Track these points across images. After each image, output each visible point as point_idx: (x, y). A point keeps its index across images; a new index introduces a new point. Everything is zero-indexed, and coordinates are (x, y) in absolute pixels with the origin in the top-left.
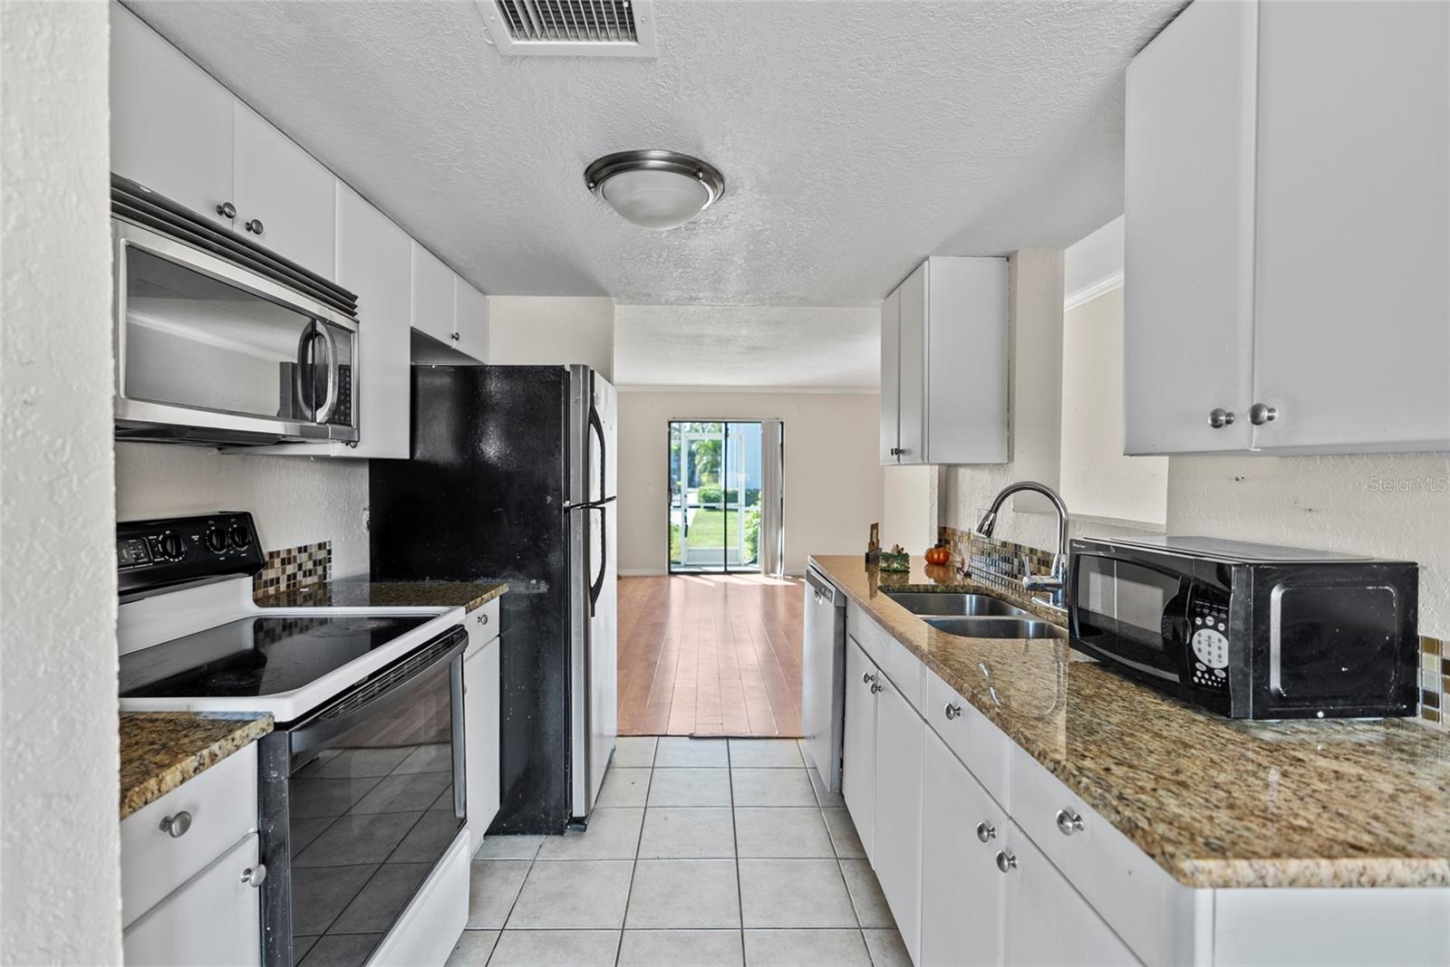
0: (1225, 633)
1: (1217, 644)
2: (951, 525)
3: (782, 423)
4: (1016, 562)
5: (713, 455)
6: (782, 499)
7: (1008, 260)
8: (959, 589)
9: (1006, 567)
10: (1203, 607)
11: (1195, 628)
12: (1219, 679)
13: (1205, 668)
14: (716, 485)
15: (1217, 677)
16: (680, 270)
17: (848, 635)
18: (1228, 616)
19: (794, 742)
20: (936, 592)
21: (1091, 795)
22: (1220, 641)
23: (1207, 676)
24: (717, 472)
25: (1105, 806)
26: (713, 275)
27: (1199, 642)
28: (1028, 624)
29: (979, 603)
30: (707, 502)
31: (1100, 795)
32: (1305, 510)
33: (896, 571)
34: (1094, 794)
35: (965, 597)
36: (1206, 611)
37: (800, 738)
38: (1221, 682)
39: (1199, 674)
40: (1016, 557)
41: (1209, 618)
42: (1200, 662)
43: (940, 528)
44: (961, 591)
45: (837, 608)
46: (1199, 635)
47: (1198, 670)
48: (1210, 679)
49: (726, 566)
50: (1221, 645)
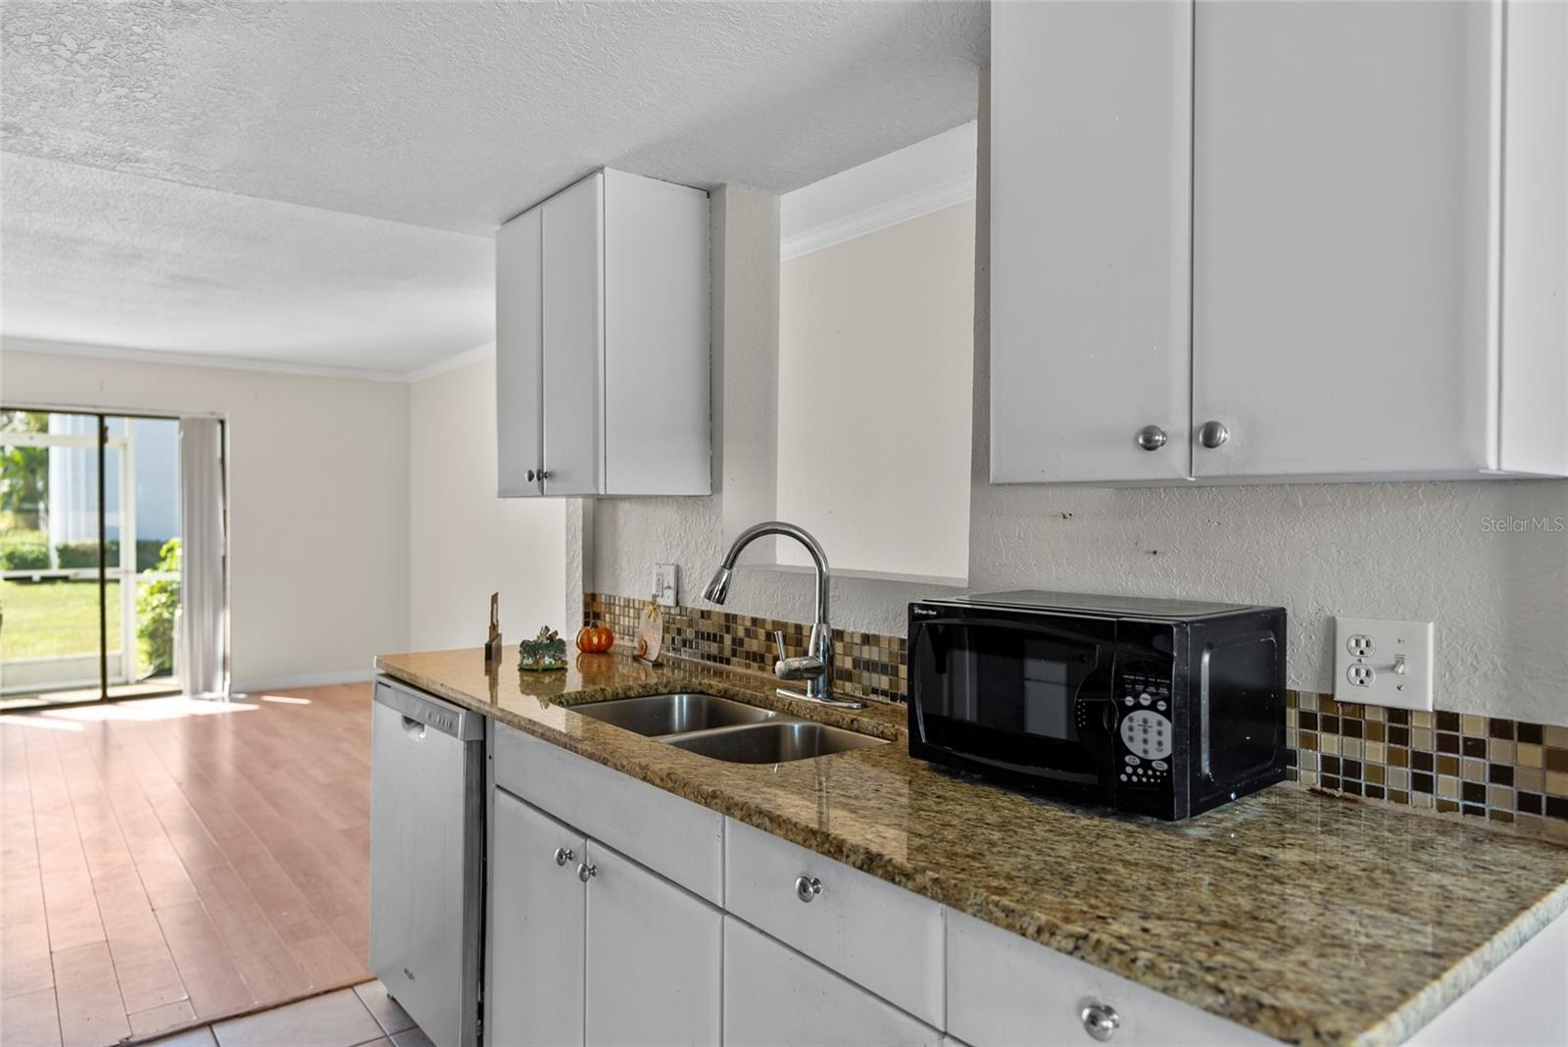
0: (1166, 714)
1: (1156, 728)
2: (605, 590)
3: (222, 422)
4: (728, 639)
5: (25, 478)
6: (224, 558)
7: (708, 195)
8: (662, 690)
9: (714, 648)
10: (1134, 682)
11: (1126, 711)
12: (1158, 773)
13: (1138, 761)
14: (36, 534)
15: (1155, 771)
16: (123, 91)
17: (490, 786)
18: (1170, 690)
19: (348, 994)
20: (630, 698)
21: (1162, 976)
22: (1160, 724)
23: (1140, 771)
24: (37, 511)
25: (1192, 987)
26: (195, 118)
27: (1131, 729)
28: (793, 728)
29: (694, 707)
30: (17, 567)
31: (1180, 972)
32: (1148, 552)
33: (547, 670)
34: (1167, 972)
35: (674, 700)
36: (1140, 688)
37: (357, 984)
38: (1161, 777)
39: (1129, 770)
40: (728, 632)
41: (1144, 696)
42: (1131, 753)
43: (586, 595)
44: (665, 691)
45: (469, 744)
46: (1131, 720)
47: (1128, 765)
48: (1145, 774)
49: (104, 686)
50: (1162, 729)
